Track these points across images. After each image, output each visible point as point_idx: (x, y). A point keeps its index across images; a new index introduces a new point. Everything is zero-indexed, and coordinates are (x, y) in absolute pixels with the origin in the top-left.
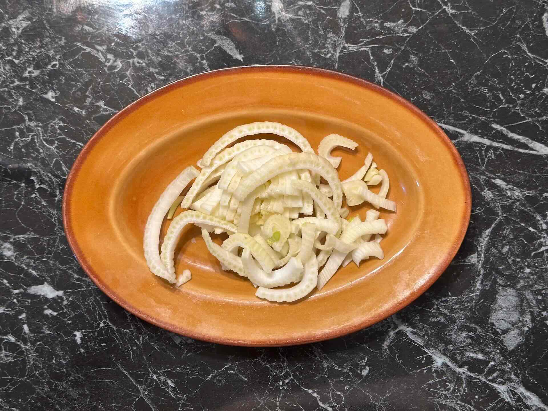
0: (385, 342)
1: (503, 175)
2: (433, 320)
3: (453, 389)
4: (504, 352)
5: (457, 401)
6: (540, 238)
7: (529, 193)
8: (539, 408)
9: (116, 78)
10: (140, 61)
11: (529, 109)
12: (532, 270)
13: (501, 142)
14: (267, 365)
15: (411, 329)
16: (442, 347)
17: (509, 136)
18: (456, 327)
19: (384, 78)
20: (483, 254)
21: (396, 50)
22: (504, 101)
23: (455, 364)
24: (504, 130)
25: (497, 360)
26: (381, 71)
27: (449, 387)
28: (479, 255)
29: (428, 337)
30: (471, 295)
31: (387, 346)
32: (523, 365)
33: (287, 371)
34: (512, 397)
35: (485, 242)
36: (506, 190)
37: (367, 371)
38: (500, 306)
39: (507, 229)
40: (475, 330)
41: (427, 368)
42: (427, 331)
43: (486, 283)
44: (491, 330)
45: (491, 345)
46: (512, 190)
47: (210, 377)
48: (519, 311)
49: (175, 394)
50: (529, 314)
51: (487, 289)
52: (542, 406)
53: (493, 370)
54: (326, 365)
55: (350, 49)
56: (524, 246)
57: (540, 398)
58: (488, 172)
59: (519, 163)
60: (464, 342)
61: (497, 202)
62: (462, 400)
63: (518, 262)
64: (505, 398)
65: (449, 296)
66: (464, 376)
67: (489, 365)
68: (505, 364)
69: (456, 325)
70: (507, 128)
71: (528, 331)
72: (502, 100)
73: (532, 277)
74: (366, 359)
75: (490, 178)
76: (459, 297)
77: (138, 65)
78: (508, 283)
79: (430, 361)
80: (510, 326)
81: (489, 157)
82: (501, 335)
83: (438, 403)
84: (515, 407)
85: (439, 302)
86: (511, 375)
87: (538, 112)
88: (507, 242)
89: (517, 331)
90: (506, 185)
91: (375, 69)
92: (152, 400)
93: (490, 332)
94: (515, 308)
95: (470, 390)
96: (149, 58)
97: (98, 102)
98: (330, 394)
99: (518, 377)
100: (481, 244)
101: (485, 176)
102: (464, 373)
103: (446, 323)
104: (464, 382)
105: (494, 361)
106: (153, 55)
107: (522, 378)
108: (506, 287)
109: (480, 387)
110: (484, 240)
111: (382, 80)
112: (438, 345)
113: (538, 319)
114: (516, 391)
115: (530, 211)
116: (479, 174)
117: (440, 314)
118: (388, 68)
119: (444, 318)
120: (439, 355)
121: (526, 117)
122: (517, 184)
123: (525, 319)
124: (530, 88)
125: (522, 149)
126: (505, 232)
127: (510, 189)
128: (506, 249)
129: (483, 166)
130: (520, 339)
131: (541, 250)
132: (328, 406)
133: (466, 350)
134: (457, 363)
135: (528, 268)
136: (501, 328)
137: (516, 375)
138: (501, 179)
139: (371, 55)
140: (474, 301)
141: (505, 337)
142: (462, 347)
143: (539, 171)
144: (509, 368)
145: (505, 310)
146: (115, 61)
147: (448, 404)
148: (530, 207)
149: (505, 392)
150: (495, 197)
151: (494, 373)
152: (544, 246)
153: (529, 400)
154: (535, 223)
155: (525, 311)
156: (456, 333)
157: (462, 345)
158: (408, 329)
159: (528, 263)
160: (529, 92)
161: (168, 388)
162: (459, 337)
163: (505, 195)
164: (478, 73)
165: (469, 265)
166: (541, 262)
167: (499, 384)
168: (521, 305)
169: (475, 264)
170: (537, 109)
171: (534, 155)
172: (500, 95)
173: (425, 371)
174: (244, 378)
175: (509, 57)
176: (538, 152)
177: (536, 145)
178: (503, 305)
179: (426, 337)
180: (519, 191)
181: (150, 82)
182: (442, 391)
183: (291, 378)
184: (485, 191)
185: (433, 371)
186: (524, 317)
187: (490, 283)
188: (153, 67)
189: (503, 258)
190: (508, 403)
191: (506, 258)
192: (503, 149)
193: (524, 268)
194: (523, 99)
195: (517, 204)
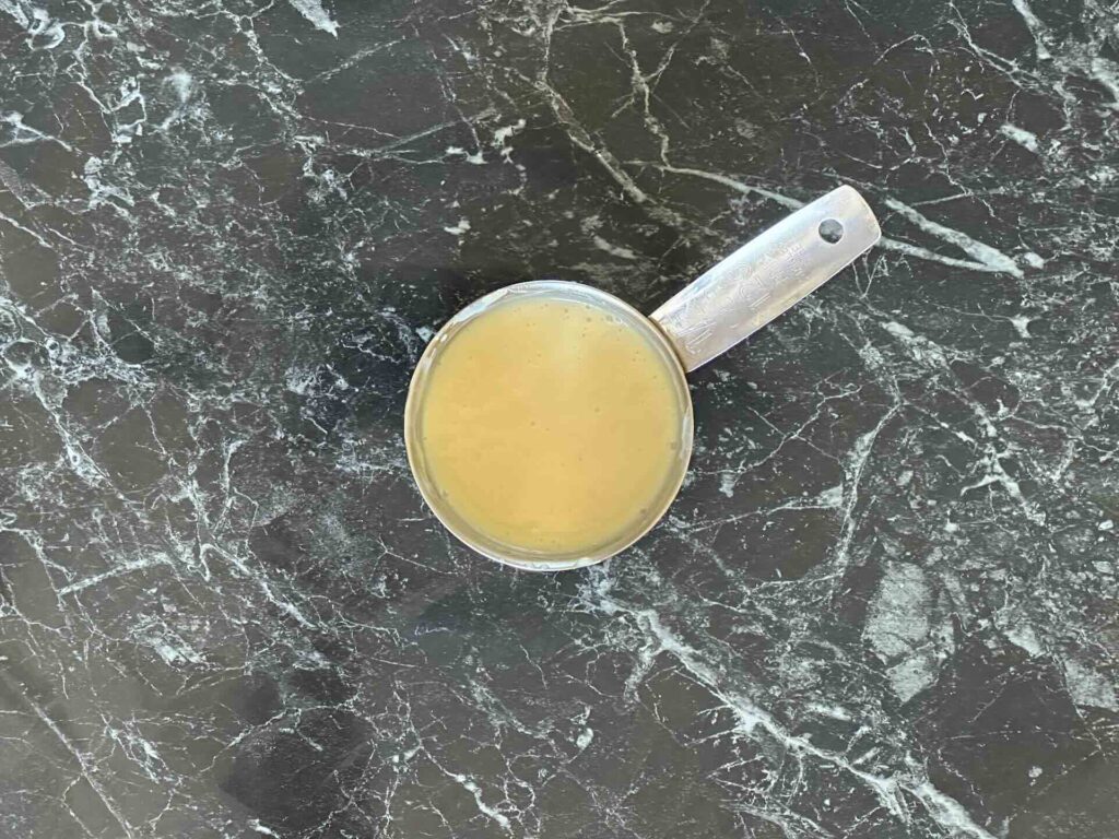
0: (632, 676)
1: (907, 313)
2: (740, 630)
3: (775, 784)
4: (890, 705)
5: (783, 811)
6: (982, 455)
7: (959, 356)
8: (964, 832)
9: (52, 63)
10: (106, 26)
11: (969, 170)
12: (961, 527)
13: (906, 241)
14: (367, 718)
15: (691, 650)
16: (755, 691)
17: (923, 228)
18: (789, 648)
19: (650, 88)
20: (855, 488)
21: (678, 25)
22: (914, 149)
23: (782, 728)
24: (913, 215)
25: (876, 723)
26: (645, 72)
27: (768, 778)
28: (847, 489)
29: (727, 667)
30: (826, 578)
31: (635, 684)
32: (932, 735)
33: (411, 732)
34: (906, 805)
35: (861, 461)
36: (912, 346)
37: (589, 739)
38: (888, 604)
39: (910, 434)
40: (830, 655)
41: (721, 737)
42: (725, 654)
43: (860, 553)
44: (866, 656)
45: (865, 688)
46: (923, 347)
47: (238, 739)
48: (929, 616)
49: (158, 774)
50: (951, 623)
51: (862, 565)
52: (971, 828)
53: (865, 743)
54: (497, 723)
55: (579, 18)
56: (946, 472)
57: (966, 809)
58: (875, 305)
59: (941, 288)
60: (806, 680)
61: (891, 374)
62: (793, 808)
63: (931, 508)
64: (890, 807)
65: (777, 579)
66: (801, 756)
67: (858, 733)
68: (893, 731)
69: (790, 644)
70: (919, 209)
71: (945, 661)
72: (911, 148)
73: (959, 542)
74: (588, 713)
75: (878, 319)
76: (799, 582)
77: (100, 35)
78: (908, 554)
79: (729, 719)
80: (906, 648)
81: (877, 272)
82: (886, 668)
83: (741, 813)
84: (910, 828)
85: (754, 590)
86: (905, 756)
87: (989, 176)
88: (908, 461)
89: (921, 660)
90: (912, 337)
91: (633, 66)
92: (106, 784)
93: (864, 659)
94: (921, 607)
95: (813, 786)
96: (126, 20)
97: (7, 115)
98: (505, 786)
99: (920, 761)
100: (853, 466)
101: (867, 313)
102: (801, 748)
103: (769, 637)
104: (802, 769)
105: (869, 724)
106: (135, 15)
107: (928, 764)
108: (902, 561)
109: (836, 782)
110: (859, 456)
111: (647, 91)
112: (747, 685)
113: (969, 635)
114: (914, 792)
115: (963, 396)
116: (853, 309)
117: (756, 617)
118: (661, 64)
119: (763, 625)
120: (749, 708)
121: (962, 187)
122: (934, 335)
123: (940, 635)
124: (973, 123)
125: (951, 257)
126: (905, 441)
127: (919, 344)
128: (906, 477)
129: (864, 292)
130: (928, 679)
131: (981, 484)
132: (500, 813)
133: (808, 700)
134: (787, 727)
135: (951, 521)
136: (887, 651)
137: (917, 757)
138: (901, 322)
139: (623, 33)
140: (831, 592)
141: (894, 672)
142: (799, 692)
143: (983, 307)
144: (901, 741)
145: (898, 612)
146: (49, 26)
147: (764, 816)
148: (963, 387)
149: (890, 793)
150: (886, 361)
151: (869, 750)
152: (989, 474)
153: (942, 813)
154: (970, 422)
155: (942, 616)
156: (788, 660)
157: (800, 687)
158: (683, 649)
159: (953, 512)
160: (970, 131)
161: (144, 759)
162: (794, 669)
163: (910, 359)
164: (861, 84)
165: (822, 511)
166: (983, 509)
167: (878, 774)
168: (934, 604)
169: (838, 509)
170: (986, 170)
171: (975, 271)
172: (907, 136)
173: (716, 742)
174: (315, 745)
175: (930, 51)
176: (986, 265)
177: (979, 250)
178: (895, 602)
179: (722, 668)
180: (939, 349)
181: (125, 75)
182: (753, 786)
183: (418, 748)
184: (866, 347)
185: (735, 742)
186: (938, 630)
187: (869, 552)
188: (133, 41)
189: (897, 500)
190: (896, 818)
191: (906, 498)
192: (908, 257)
193: (943, 522)
194: (955, 147)
195: (935, 379)
